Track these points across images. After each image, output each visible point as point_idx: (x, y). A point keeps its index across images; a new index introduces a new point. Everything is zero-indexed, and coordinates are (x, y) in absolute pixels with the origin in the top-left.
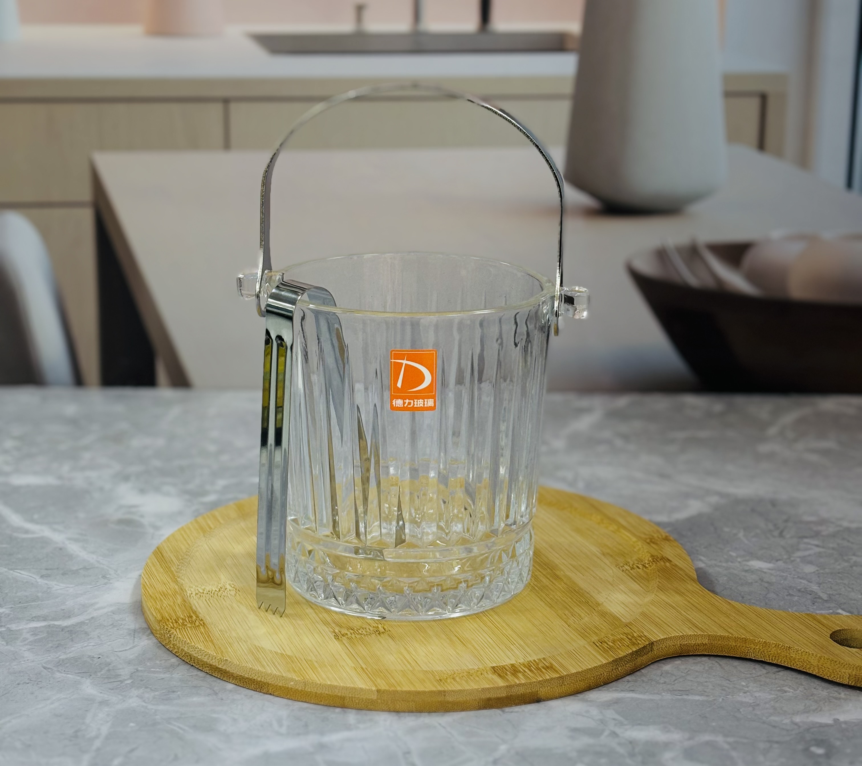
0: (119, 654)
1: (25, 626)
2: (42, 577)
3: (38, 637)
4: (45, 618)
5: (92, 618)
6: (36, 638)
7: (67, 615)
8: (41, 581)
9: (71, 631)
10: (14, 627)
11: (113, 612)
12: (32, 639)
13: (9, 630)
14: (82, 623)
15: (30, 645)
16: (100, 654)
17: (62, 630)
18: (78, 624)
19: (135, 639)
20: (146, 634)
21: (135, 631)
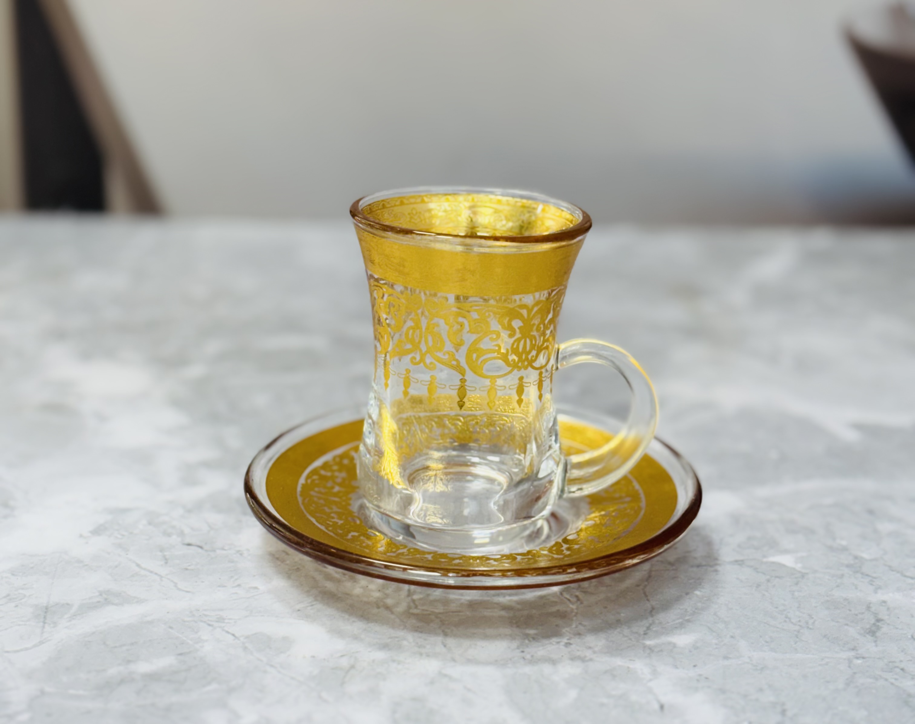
0: (12, 656)
11: (13, 571)
19: (46, 625)
20: (66, 616)
21: (46, 609)
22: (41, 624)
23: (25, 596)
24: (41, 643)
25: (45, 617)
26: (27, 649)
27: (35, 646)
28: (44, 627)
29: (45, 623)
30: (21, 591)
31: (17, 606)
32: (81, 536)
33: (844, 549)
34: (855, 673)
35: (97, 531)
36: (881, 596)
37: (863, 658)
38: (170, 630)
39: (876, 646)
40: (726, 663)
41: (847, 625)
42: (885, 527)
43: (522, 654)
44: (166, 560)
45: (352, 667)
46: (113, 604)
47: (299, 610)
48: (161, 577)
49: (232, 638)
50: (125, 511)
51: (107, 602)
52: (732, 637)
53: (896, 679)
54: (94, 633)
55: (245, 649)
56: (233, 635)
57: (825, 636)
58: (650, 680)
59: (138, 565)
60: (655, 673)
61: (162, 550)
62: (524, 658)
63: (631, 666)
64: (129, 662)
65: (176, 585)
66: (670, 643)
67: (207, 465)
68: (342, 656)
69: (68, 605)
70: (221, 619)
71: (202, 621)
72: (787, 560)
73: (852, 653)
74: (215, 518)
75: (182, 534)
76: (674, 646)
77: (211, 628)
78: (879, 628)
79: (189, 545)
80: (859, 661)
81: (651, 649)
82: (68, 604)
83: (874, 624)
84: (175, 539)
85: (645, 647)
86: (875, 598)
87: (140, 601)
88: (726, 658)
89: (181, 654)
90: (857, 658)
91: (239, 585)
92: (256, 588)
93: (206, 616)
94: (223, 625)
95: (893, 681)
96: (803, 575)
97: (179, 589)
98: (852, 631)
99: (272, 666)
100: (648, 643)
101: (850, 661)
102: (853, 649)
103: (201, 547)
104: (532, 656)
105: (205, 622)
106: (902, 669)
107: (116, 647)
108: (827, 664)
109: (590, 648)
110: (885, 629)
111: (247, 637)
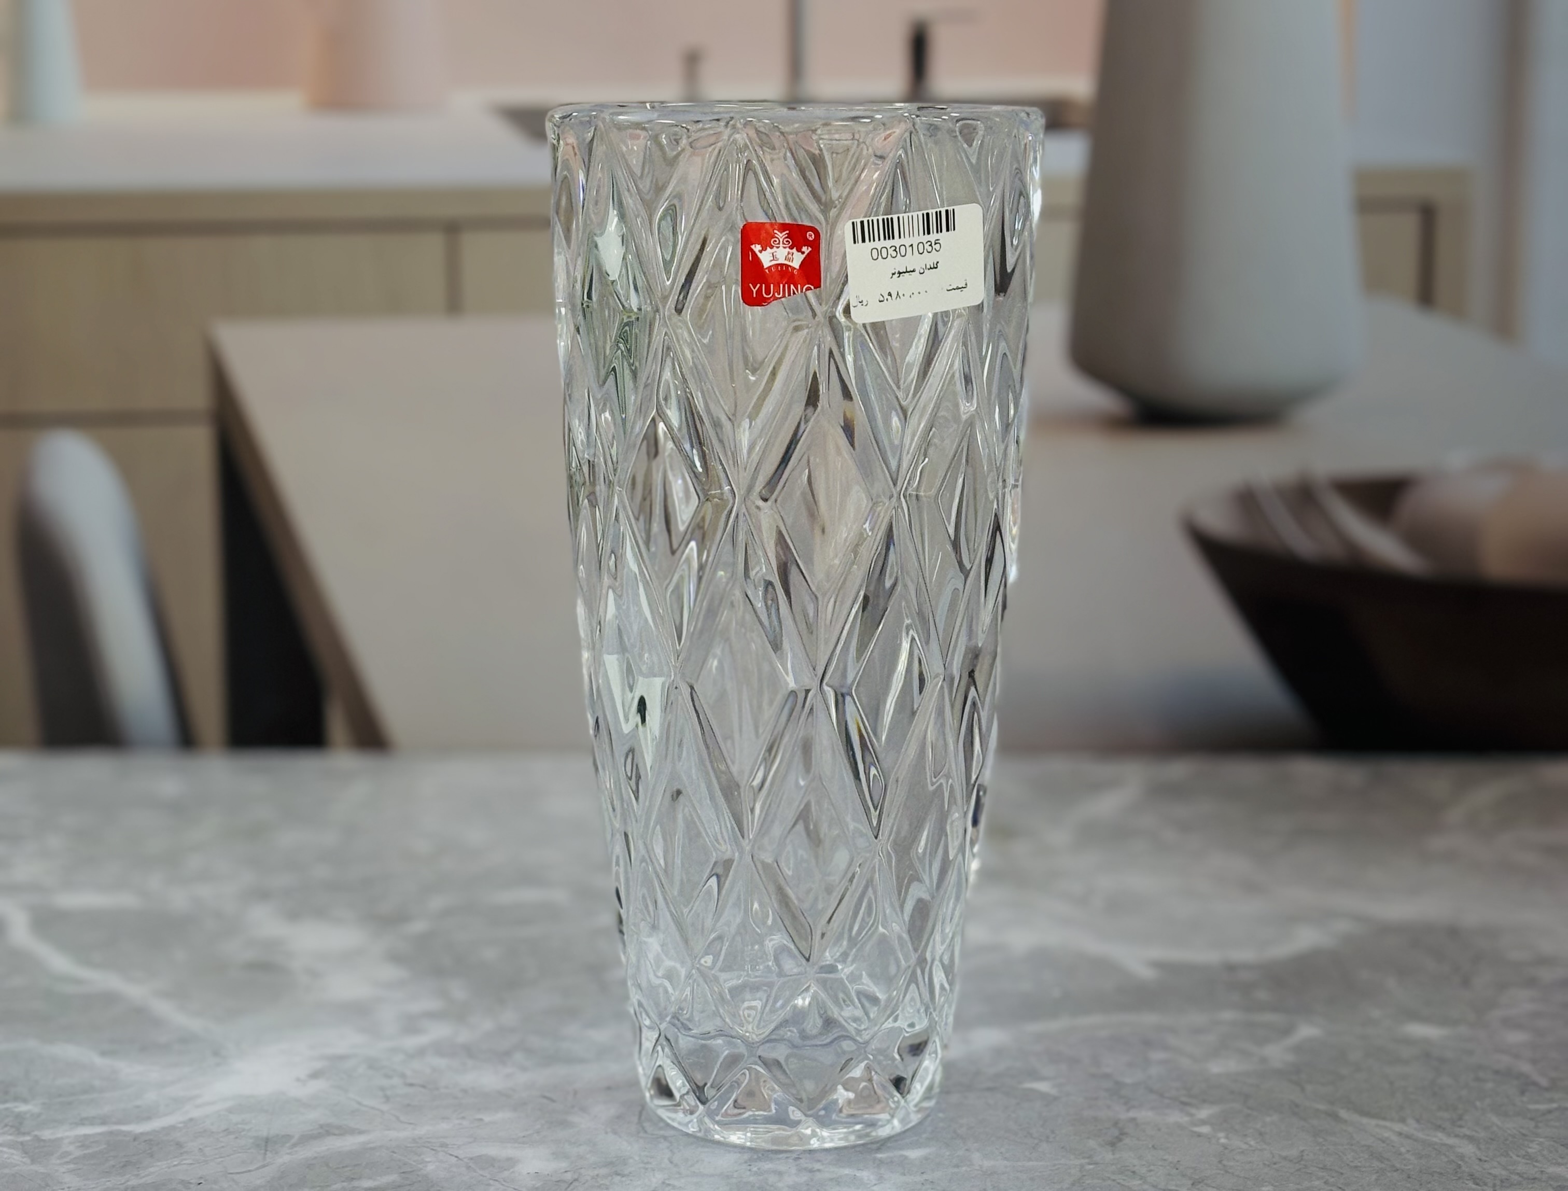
0: (236, 1177)
1: (67, 1134)
2: (103, 1054)
3: (90, 1151)
4: (104, 1121)
5: (191, 1120)
6: (86, 1152)
7: (147, 1115)
8: (98, 1060)
9: (150, 1140)
10: (47, 1134)
11: (230, 1111)
12: (79, 1153)
13: (38, 1139)
14: (173, 1128)
15: (75, 1164)
16: (201, 1178)
17: (135, 1140)
18: (164, 1129)
19: (268, 1152)
20: (288, 1145)
21: (267, 1140)
22: (263, 1152)
23: (244, 1130)
24: (264, 1166)
25: (266, 1146)
26: (249, 1171)
27: (258, 1169)
28: (265, 1154)
29: (266, 1150)
30: (240, 1126)
31: (236, 1138)
32: (298, 1080)
33: (1107, 1076)
34: (1084, 1176)
35: (315, 1075)
36: (1132, 1114)
37: (1096, 1164)
38: (395, 1155)
39: (1113, 1154)
40: (956, 1170)
41: (1088, 1138)
42: (1157, 1055)
43: (749, 1168)
44: (387, 1099)
45: (576, 1180)
46: (335, 1135)
47: (524, 1137)
48: (382, 1112)
49: (456, 1159)
50: (342, 1058)
51: (328, 1133)
52: (967, 1150)
53: (1124, 1180)
54: (315, 1158)
55: (468, 1167)
56: (456, 1157)
57: (1063, 1148)
58: (875, 1185)
59: (359, 1103)
60: (881, 1179)
61: (382, 1089)
62: (750, 1170)
63: (857, 1175)
64: (353, 1179)
65: (398, 1118)
66: (902, 1156)
67: (432, 1015)
68: (566, 1172)
69: (288, 1137)
70: (444, 1145)
71: (424, 1147)
72: (1043, 1087)
73: (1087, 1161)
74: (441, 1062)
75: (403, 1076)
76: (906, 1158)
77: (434, 1152)
78: (1120, 1140)
79: (411, 1085)
80: (1091, 1167)
81: (881, 1162)
82: (288, 1135)
83: (1117, 1137)
84: (396, 1081)
85: (875, 1159)
86: (1124, 1115)
87: (361, 1132)
88: (957, 1166)
89: (403, 1173)
90: (1089, 1164)
91: (463, 1118)
92: (481, 1120)
93: (429, 1142)
94: (446, 1149)
95: (1121, 1181)
96: (1056, 1099)
97: (402, 1122)
98: (1092, 1143)
99: (497, 1181)
100: (879, 1156)
101: (1082, 1166)
102: (1088, 1158)
103: (423, 1086)
104: (759, 1169)
105: (428, 1147)
106: (1134, 1172)
107: (338, 1168)
108: (1058, 1169)
109: (819, 1161)
110: (1127, 1141)
111: (471, 1159)
